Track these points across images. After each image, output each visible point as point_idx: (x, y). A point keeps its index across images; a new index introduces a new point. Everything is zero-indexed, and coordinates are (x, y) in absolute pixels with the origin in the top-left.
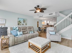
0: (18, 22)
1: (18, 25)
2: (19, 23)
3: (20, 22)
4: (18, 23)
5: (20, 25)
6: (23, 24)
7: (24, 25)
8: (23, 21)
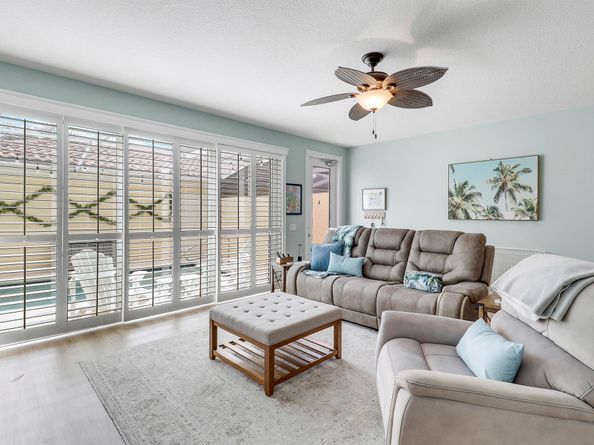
0: (450, 194)
1: (453, 216)
2: (457, 200)
3: (467, 192)
4: (451, 205)
5: (468, 217)
6: (494, 210)
7: (508, 215)
8: (496, 180)
